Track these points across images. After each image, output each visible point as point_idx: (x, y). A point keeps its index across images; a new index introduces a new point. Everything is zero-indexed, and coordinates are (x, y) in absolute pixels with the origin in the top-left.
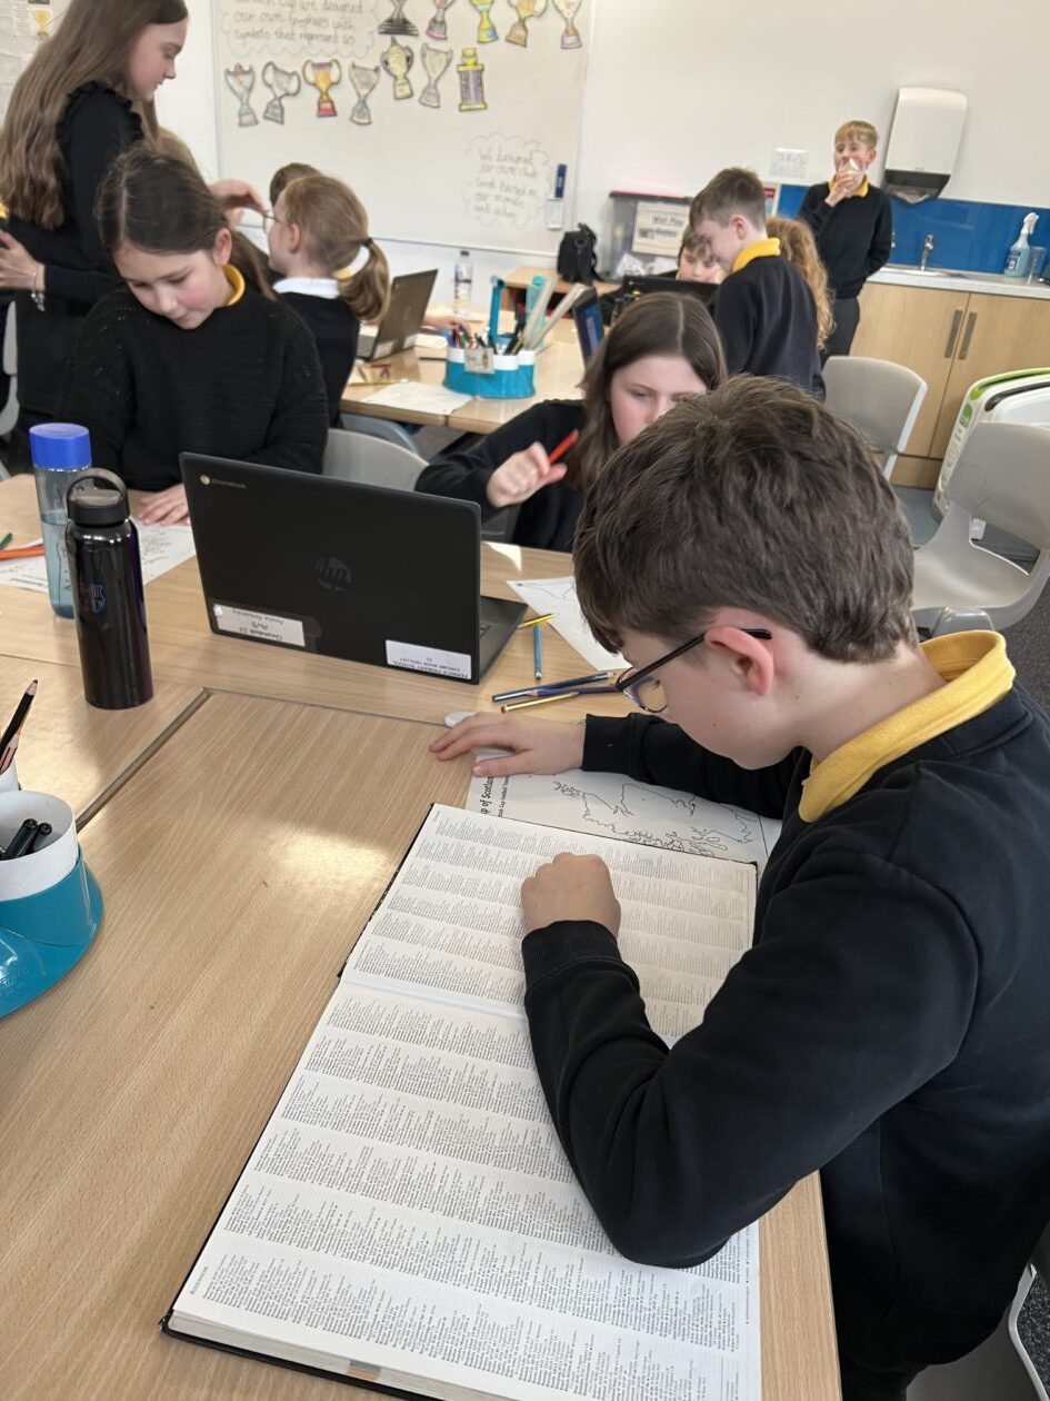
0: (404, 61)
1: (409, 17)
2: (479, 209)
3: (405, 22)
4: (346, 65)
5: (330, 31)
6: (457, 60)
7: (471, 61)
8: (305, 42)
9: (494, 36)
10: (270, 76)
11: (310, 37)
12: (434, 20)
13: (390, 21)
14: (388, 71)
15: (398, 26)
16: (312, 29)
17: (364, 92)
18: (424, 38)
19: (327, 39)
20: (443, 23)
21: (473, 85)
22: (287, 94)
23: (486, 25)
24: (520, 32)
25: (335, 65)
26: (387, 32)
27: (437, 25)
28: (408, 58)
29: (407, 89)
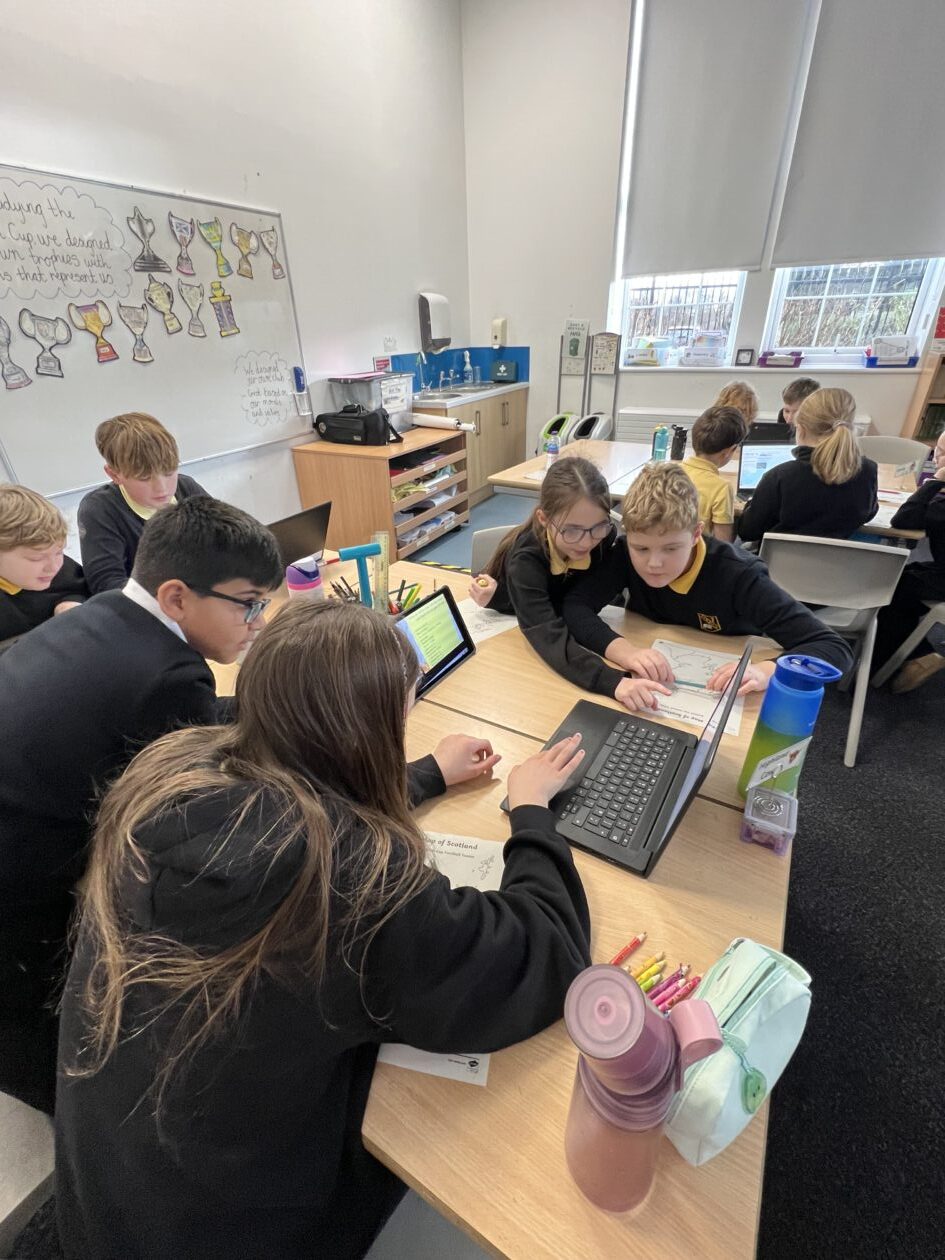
0: (166, 296)
1: (159, 255)
3: (156, 259)
4: (111, 305)
5: (84, 270)
6: (208, 293)
7: (219, 293)
8: (58, 283)
9: (229, 270)
10: (28, 325)
11: (63, 277)
12: (181, 256)
13: (142, 257)
14: (155, 308)
15: (153, 262)
16: (61, 267)
17: (138, 330)
18: (177, 275)
19: (83, 278)
20: (188, 259)
21: (225, 312)
22: (58, 344)
23: (221, 262)
24: (245, 266)
25: (100, 305)
26: (143, 269)
27: (183, 259)
28: (169, 294)
29: (177, 325)
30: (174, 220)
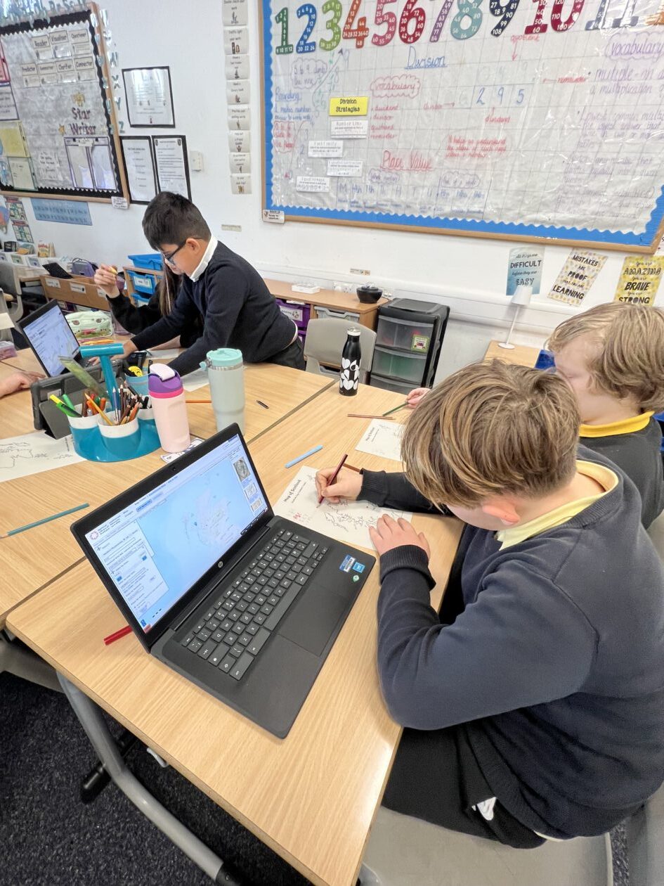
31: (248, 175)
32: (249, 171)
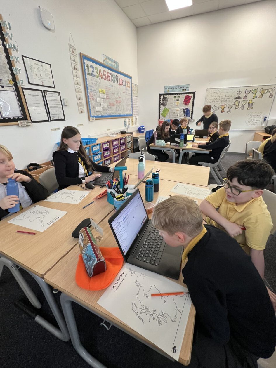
0: (238, 103)
1: (240, 96)
2: (248, 124)
3: (240, 97)
4: (227, 105)
5: (226, 100)
6: (248, 102)
7: (251, 102)
8: (221, 102)
9: (256, 97)
10: (214, 108)
11: (222, 101)
12: (245, 96)
13: (237, 97)
14: (235, 105)
15: (239, 98)
16: (222, 100)
17: (230, 108)
18: (242, 99)
19: (225, 101)
20: (247, 96)
21: (251, 105)
22: (216, 110)
24: (262, 96)
25: (225, 105)
26: (236, 99)
27: (246, 97)
28: (239, 102)
29: (238, 107)
30: (247, 90)
31: (83, 107)
32: (83, 106)
